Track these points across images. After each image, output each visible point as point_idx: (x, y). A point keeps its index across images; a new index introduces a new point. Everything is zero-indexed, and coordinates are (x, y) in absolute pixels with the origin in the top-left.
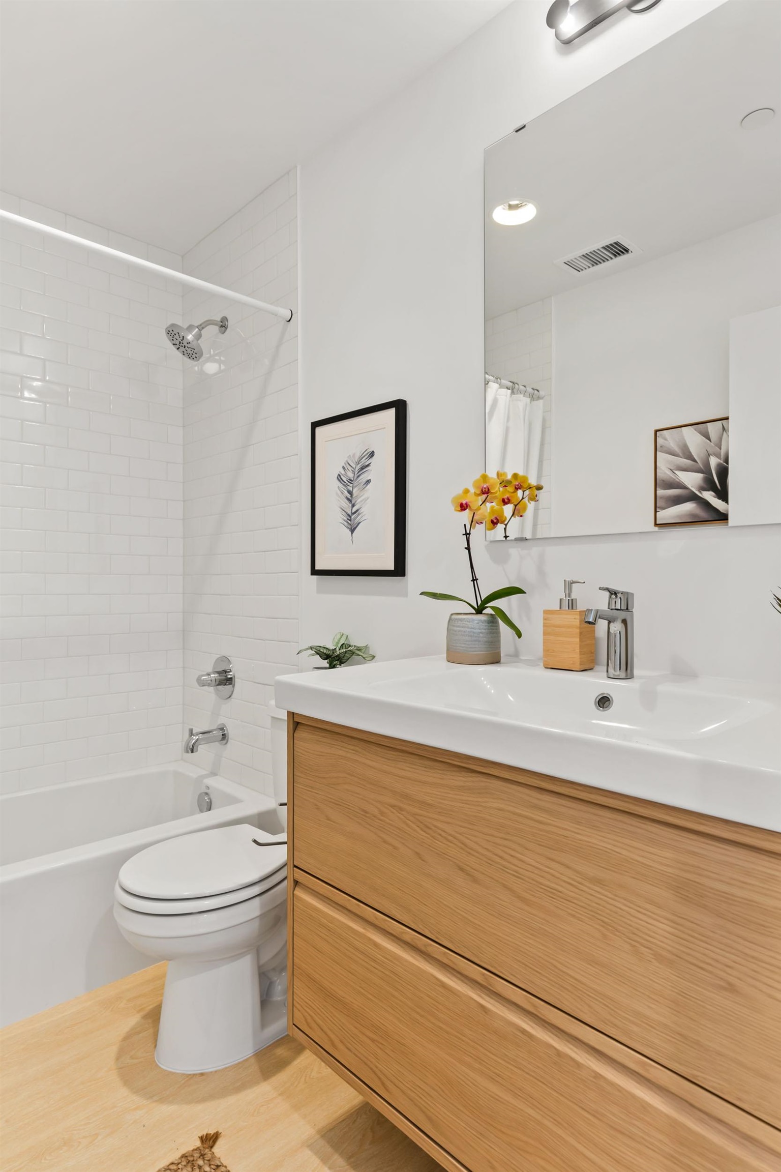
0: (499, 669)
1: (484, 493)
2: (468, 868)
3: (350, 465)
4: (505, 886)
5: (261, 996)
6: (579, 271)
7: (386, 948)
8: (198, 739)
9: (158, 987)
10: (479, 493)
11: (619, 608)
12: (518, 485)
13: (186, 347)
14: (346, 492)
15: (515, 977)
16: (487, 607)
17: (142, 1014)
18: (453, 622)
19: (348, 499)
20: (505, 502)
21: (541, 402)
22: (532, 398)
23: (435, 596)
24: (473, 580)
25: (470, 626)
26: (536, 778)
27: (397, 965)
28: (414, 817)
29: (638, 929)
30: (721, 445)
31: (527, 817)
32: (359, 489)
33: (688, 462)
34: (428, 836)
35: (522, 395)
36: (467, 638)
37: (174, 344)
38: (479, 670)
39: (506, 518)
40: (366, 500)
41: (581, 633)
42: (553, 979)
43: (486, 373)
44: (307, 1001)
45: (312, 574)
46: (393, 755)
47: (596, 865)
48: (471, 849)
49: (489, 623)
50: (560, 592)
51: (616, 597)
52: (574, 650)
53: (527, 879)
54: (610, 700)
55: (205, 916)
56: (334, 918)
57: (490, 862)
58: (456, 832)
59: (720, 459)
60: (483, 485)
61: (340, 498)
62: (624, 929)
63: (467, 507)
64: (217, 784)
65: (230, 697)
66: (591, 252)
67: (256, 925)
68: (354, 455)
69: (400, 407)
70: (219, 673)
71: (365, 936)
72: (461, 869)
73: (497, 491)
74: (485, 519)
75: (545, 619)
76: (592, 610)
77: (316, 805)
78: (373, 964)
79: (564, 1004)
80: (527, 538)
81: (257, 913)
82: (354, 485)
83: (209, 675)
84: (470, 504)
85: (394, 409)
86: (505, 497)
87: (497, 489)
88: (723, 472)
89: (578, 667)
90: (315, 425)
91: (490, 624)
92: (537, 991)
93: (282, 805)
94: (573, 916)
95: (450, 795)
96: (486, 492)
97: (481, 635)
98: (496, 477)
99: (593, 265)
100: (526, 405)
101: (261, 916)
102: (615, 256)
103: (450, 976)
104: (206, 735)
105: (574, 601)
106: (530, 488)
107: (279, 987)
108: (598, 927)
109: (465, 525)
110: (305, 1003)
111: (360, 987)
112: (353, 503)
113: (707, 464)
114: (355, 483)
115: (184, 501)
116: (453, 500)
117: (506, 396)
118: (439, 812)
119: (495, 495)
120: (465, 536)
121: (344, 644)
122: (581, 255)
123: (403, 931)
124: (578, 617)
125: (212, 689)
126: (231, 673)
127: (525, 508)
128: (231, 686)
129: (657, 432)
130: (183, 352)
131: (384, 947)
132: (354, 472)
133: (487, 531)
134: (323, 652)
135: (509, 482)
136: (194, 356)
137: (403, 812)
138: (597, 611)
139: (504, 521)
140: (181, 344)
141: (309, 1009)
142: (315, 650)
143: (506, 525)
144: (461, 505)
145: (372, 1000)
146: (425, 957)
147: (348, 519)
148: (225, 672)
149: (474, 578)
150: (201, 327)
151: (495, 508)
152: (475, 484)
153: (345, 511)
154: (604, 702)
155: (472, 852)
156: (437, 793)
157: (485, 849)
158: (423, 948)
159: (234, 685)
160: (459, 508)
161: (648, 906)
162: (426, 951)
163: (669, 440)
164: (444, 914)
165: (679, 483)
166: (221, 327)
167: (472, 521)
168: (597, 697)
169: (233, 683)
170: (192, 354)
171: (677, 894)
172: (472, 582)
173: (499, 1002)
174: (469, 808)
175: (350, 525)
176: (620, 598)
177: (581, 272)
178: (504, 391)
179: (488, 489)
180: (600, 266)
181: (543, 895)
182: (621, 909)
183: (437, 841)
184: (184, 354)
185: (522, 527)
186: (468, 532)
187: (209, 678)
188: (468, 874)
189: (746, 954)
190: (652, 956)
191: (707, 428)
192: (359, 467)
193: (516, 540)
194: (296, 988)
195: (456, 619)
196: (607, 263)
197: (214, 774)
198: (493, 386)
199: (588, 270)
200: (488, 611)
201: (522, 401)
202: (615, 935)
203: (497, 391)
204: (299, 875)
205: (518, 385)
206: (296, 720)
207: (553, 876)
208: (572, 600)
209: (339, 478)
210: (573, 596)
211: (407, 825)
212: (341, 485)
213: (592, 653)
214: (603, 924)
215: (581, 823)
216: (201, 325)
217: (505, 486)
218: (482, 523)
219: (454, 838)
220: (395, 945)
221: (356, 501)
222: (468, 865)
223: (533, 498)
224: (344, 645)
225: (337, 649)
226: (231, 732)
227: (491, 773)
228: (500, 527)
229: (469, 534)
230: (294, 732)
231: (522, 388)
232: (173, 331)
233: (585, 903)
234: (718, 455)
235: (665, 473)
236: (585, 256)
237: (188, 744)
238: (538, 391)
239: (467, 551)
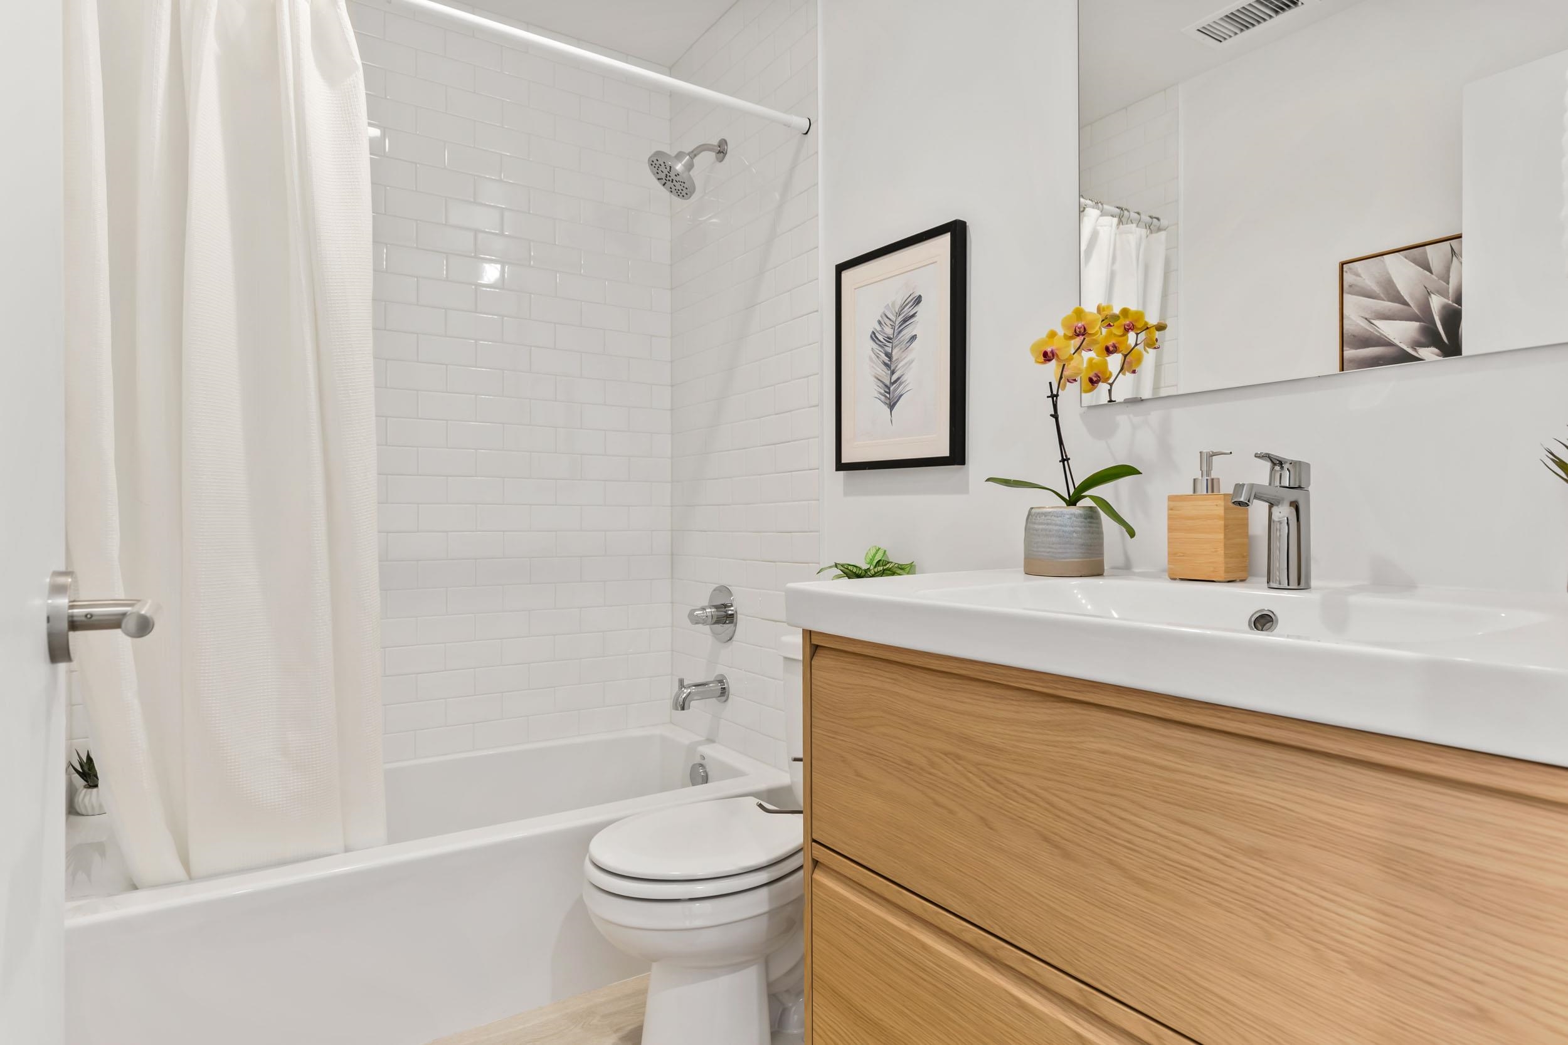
0: (1101, 583)
1: (1078, 335)
2: (1057, 838)
3: (887, 318)
4: (1111, 862)
5: (772, 1026)
6: (1221, 41)
7: (940, 952)
8: (690, 693)
9: (639, 1001)
10: (1070, 335)
11: (1288, 485)
12: (1128, 325)
13: (674, 181)
14: (883, 355)
15: (1129, 994)
16: (1085, 497)
17: (620, 1034)
18: (1034, 517)
19: (886, 364)
20: (1109, 351)
21: (1162, 235)
22: (1149, 226)
23: (1007, 482)
24: (1063, 461)
25: (1058, 522)
26: (1159, 704)
27: (954, 975)
28: (979, 769)
29: (1322, 924)
30: (1449, 277)
31: (1145, 762)
32: (901, 349)
33: (1395, 307)
34: (998, 794)
35: (1134, 225)
36: (1054, 539)
37: (658, 179)
38: (1073, 583)
39: (1111, 374)
40: (910, 364)
41: (1226, 526)
42: (1185, 997)
43: (1081, 196)
44: (832, 1024)
45: (837, 470)
46: (949, 683)
47: (1254, 829)
48: (1061, 810)
49: (1086, 519)
50: (1192, 469)
51: (1282, 468)
52: (1216, 551)
53: (1145, 852)
54: (1273, 621)
55: (698, 905)
56: (867, 910)
57: (1089, 828)
58: (1038, 786)
59: (1448, 299)
60: (1076, 324)
61: (874, 363)
62: (1299, 924)
63: (1053, 355)
64: (714, 753)
65: (731, 639)
66: (1238, 10)
67: (763, 923)
68: (893, 304)
69: (957, 231)
70: (717, 607)
71: (911, 935)
72: (1046, 839)
73: (1097, 332)
74: (1080, 373)
75: (1171, 509)
76: (1244, 485)
77: (842, 757)
78: (921, 974)
79: (1203, 1034)
80: (1143, 398)
81: (765, 908)
82: (894, 345)
83: (703, 609)
84: (1057, 352)
85: (949, 233)
86: (1110, 344)
87: (1097, 328)
88: (1453, 318)
89: (1221, 575)
90: (841, 268)
91: (1088, 520)
92: (1162, 1016)
93: (796, 760)
94: (1218, 905)
95: (1029, 735)
96: (1081, 333)
97: (1075, 535)
98: (1096, 312)
99: (1242, 30)
100: (1141, 238)
101: (771, 913)
102: (1277, 12)
103: (1031, 992)
104: (700, 689)
105: (1215, 481)
106: (1148, 328)
107: (796, 1017)
108: (1256, 920)
109: (1050, 383)
110: (828, 1027)
111: (904, 1006)
112: (892, 368)
113: (1426, 308)
114: (896, 342)
115: (672, 386)
116: (1033, 349)
117: (1111, 226)
118: (1014, 760)
119: (1094, 338)
120: (1051, 399)
121: (880, 560)
122: (1222, 16)
123: (964, 928)
124: (1222, 503)
125: (706, 629)
126: (732, 608)
127: (1139, 360)
128: (732, 625)
129: (1344, 266)
130: (671, 188)
131: (936, 950)
132: (893, 327)
133: (1083, 394)
134: (852, 571)
135: (1115, 318)
136: (684, 193)
137: (961, 762)
138: (1252, 486)
139: (1108, 378)
140: (668, 178)
141: (834, 1034)
142: (843, 568)
143: (1111, 385)
144: (1045, 354)
145: (920, 1024)
146: (996, 966)
147: (885, 392)
148: (725, 606)
149: (1065, 458)
150: (694, 154)
151: (1094, 361)
152: (1066, 323)
153: (881, 381)
154: (1264, 621)
155: (1061, 814)
156: (1012, 733)
157: (1082, 809)
158: (991, 952)
159: (736, 623)
160: (1042, 359)
161: (1340, 889)
162: (996, 956)
163: (1365, 275)
164: (1021, 904)
165: (1379, 338)
166: (718, 153)
167: (1061, 378)
168: (1253, 615)
169: (735, 620)
170: (682, 190)
171: (1387, 870)
172: (1062, 463)
173: (1103, 1031)
174: (1058, 752)
175: (889, 399)
176: (1288, 469)
177: (1224, 42)
178: (1107, 220)
179: (1085, 329)
180: (1252, 30)
181: (1171, 874)
182: (1295, 894)
183: (1011, 801)
184: (671, 192)
185: (1137, 385)
186: (1055, 392)
187: (703, 613)
188: (1057, 847)
189: (1508, 963)
190: (1346, 965)
191: (1425, 253)
192: (900, 319)
193: (1128, 402)
194: (816, 1005)
195: (1038, 513)
196: (1264, 25)
197: (710, 741)
198: (1092, 213)
199: (1235, 38)
200: (1086, 502)
201: (1135, 233)
202: (1287, 933)
203: (1097, 220)
204: (820, 853)
205: (1128, 211)
206: (815, 642)
207: (1185, 846)
208: (1212, 480)
209: (874, 337)
210: (1214, 475)
211: (968, 779)
212: (875, 346)
213: (1244, 557)
214: (1264, 916)
215: (1230, 767)
216: (692, 152)
217: (1109, 325)
218: (1075, 380)
219: (1036, 795)
220: (951, 947)
221: (896, 366)
222: (1056, 834)
223: (1152, 344)
224: (881, 563)
225: (872, 568)
226: (733, 686)
227: (1092, 701)
228: (1103, 387)
229: (1057, 396)
230: (811, 659)
231: (1134, 215)
232: (657, 160)
233: (1237, 886)
234: (1443, 293)
235: (1358, 325)
236: (1230, 18)
237: (677, 699)
238: (1158, 219)
239: (1054, 419)
